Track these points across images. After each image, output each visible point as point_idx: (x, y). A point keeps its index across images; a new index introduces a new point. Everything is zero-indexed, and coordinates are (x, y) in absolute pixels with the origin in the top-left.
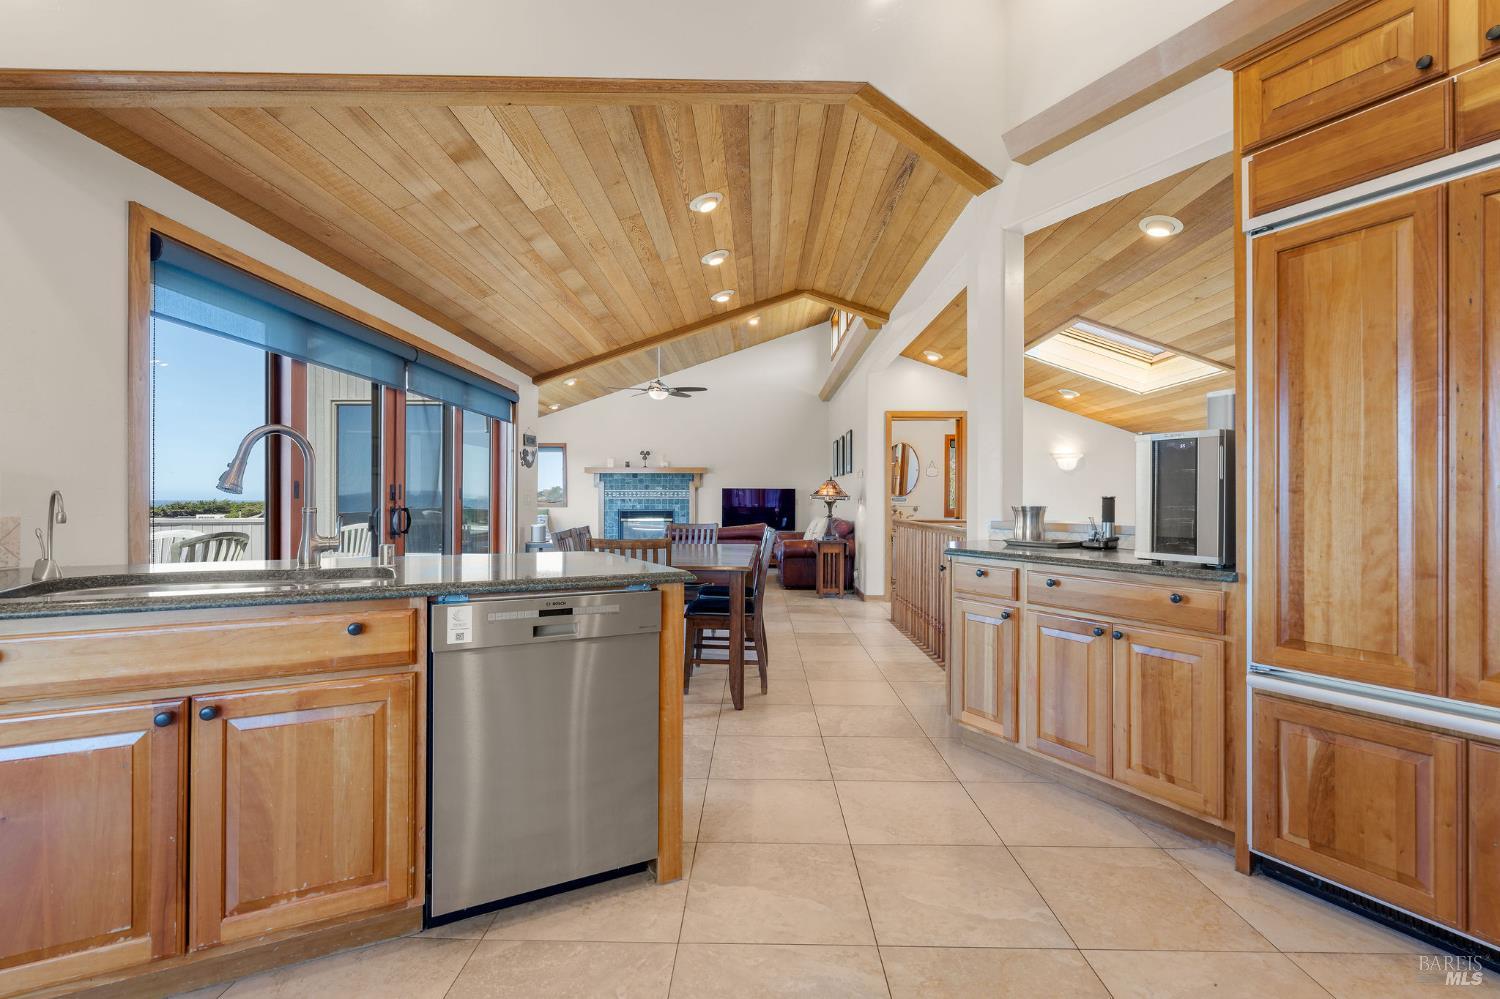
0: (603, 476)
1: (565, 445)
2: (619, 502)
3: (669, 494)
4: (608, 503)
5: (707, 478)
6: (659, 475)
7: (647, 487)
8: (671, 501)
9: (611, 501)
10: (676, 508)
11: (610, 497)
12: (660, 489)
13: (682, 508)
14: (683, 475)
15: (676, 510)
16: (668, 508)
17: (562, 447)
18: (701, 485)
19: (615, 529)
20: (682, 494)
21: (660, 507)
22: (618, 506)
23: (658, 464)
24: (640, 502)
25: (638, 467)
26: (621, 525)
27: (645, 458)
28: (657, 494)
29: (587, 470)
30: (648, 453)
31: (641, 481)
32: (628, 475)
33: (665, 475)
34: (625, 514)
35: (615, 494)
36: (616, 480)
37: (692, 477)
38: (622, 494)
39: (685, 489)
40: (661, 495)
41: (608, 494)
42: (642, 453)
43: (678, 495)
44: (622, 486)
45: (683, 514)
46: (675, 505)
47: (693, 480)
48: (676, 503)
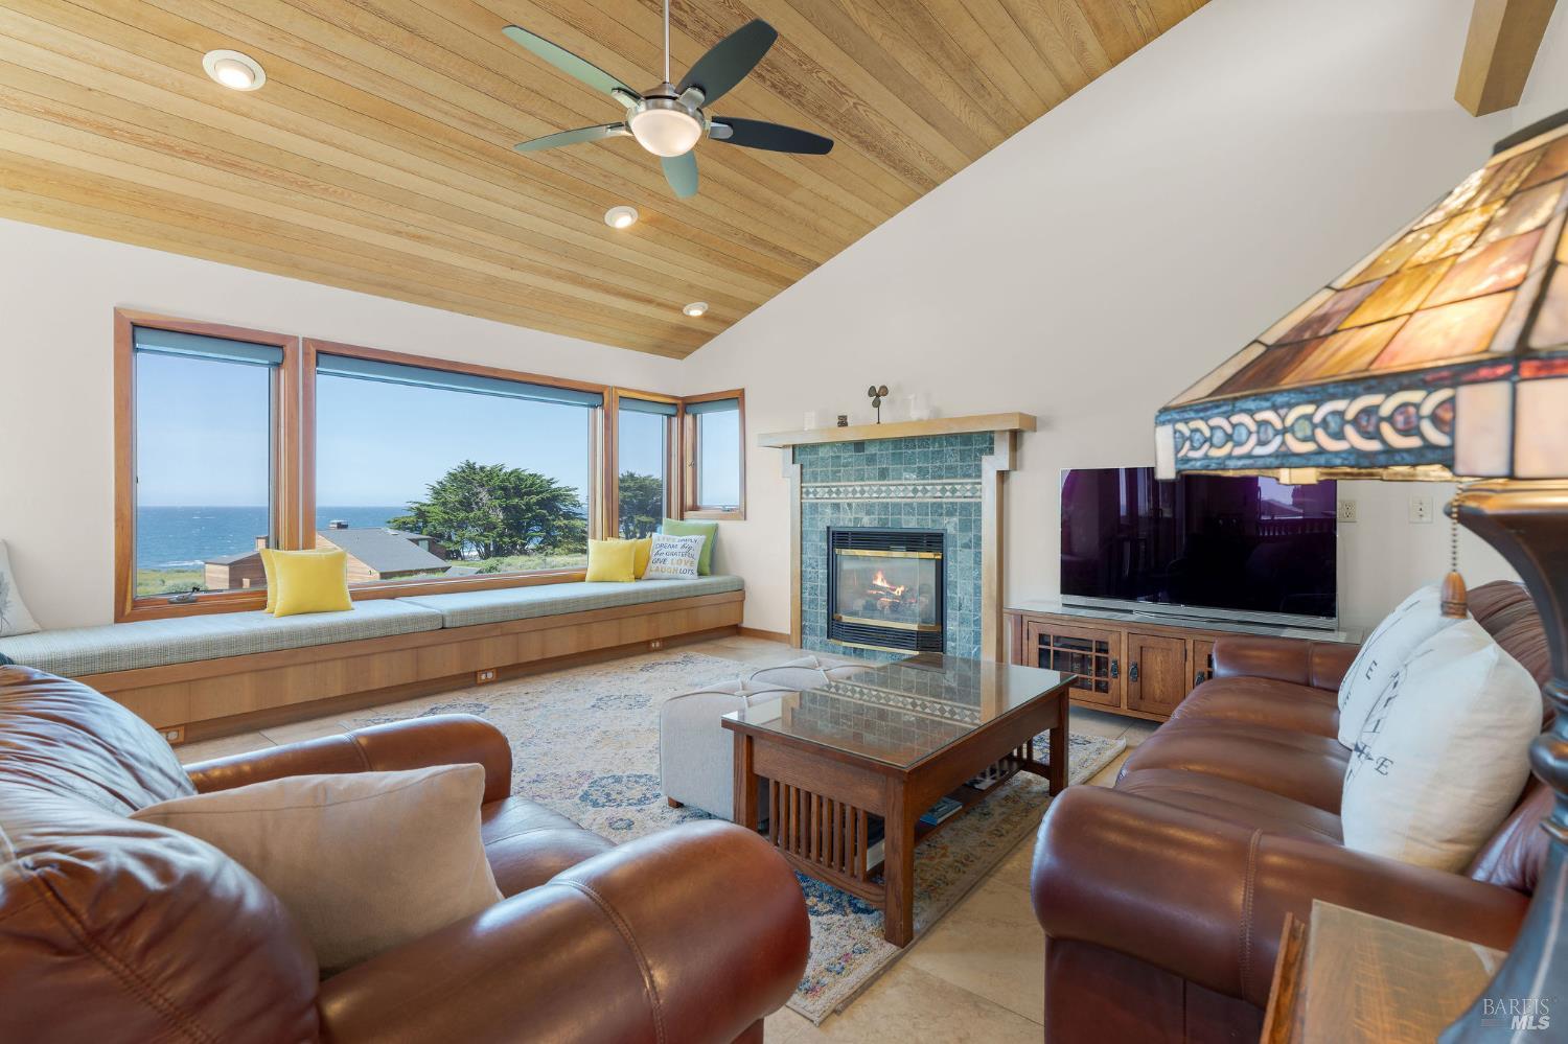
0: (801, 453)
1: (742, 392)
2: (828, 511)
3: (934, 491)
4: (808, 512)
5: (1031, 443)
6: (910, 441)
7: (883, 474)
8: (937, 509)
9: (814, 508)
10: (950, 525)
11: (809, 500)
12: (912, 478)
13: (965, 526)
14: (966, 438)
15: (950, 530)
16: (929, 525)
17: (735, 399)
19: (822, 571)
20: (958, 490)
21: (910, 523)
22: (827, 519)
23: (909, 414)
24: (869, 509)
25: (864, 422)
26: (832, 564)
27: (877, 404)
28: (905, 491)
29: (763, 441)
30: (884, 390)
31: (871, 460)
32: (843, 445)
33: (924, 440)
34: (840, 539)
35: (821, 492)
36: (822, 459)
37: (992, 441)
38: (834, 489)
39: (969, 476)
40: (915, 491)
41: (808, 493)
42: (872, 391)
43: (954, 491)
44: (835, 472)
45: (966, 541)
46: (946, 520)
47: (991, 451)
48: (950, 513)
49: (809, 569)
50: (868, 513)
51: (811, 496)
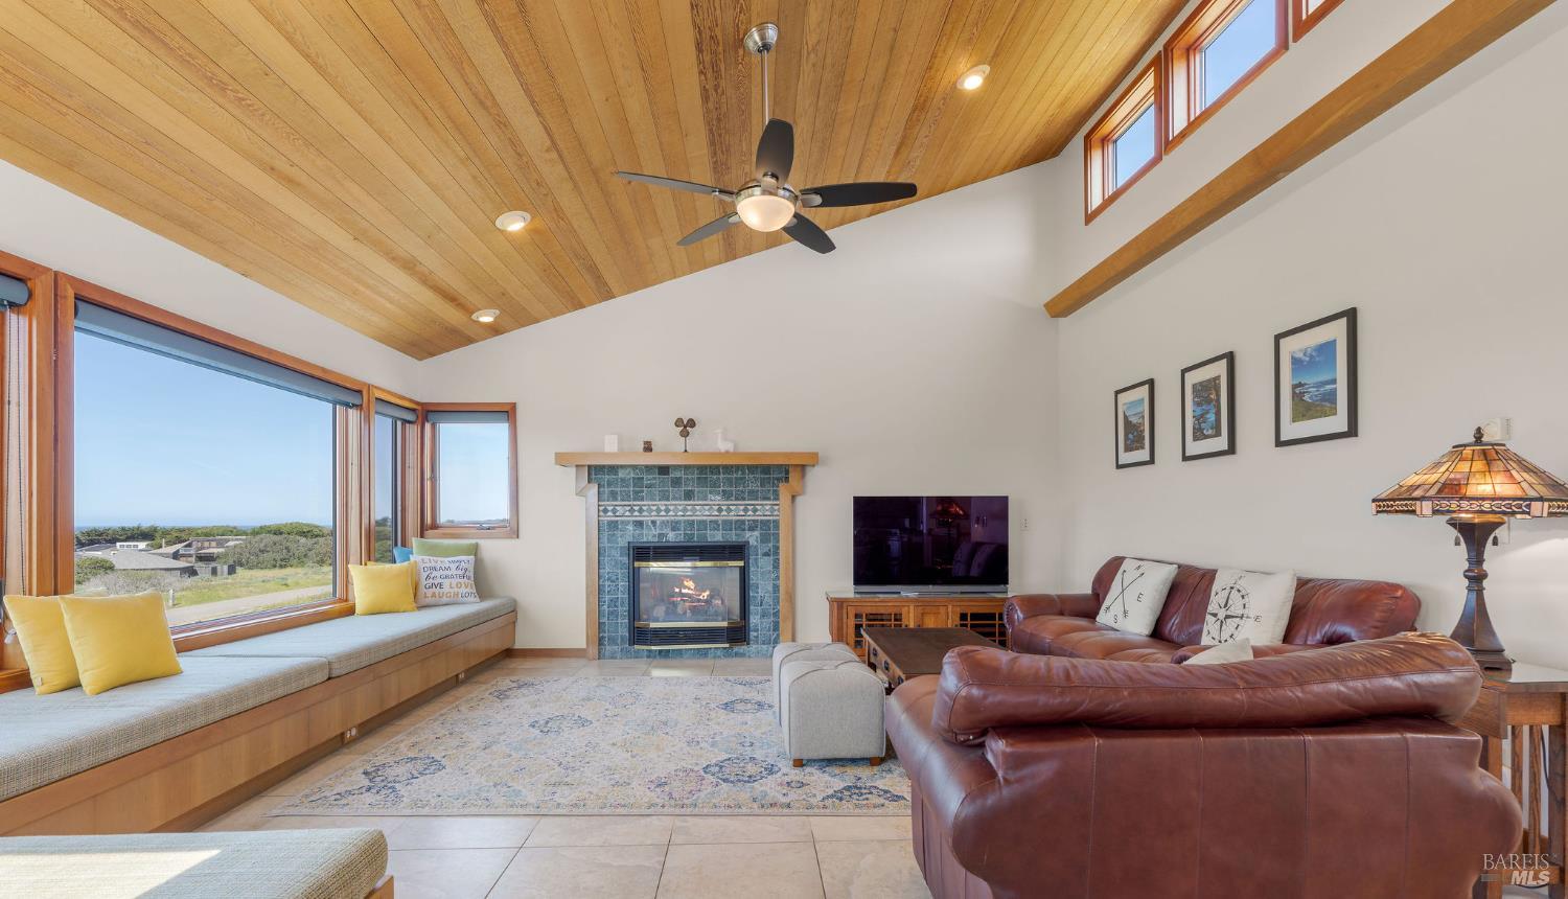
0: (599, 473)
1: (513, 406)
2: (630, 527)
3: (736, 511)
4: (607, 529)
5: (813, 474)
6: (715, 469)
7: (689, 496)
8: (740, 525)
9: (613, 525)
10: (752, 538)
11: (610, 516)
12: (717, 499)
13: (764, 539)
14: (766, 469)
15: (752, 542)
16: (733, 537)
17: (506, 412)
18: (802, 493)
19: (623, 584)
20: (763, 510)
21: (717, 537)
22: (629, 535)
23: (716, 442)
24: (675, 526)
25: (671, 448)
26: (634, 578)
27: (685, 434)
28: (710, 512)
29: (562, 459)
30: (692, 423)
31: (676, 482)
32: (649, 468)
33: (728, 469)
34: (642, 553)
35: (622, 511)
36: (623, 480)
37: (787, 472)
38: (636, 508)
39: (769, 499)
40: (720, 510)
41: (606, 511)
42: (679, 422)
43: (755, 511)
44: (636, 493)
45: (766, 550)
46: (748, 534)
47: (787, 479)
48: (751, 529)
49: (607, 583)
50: (673, 529)
51: (610, 514)
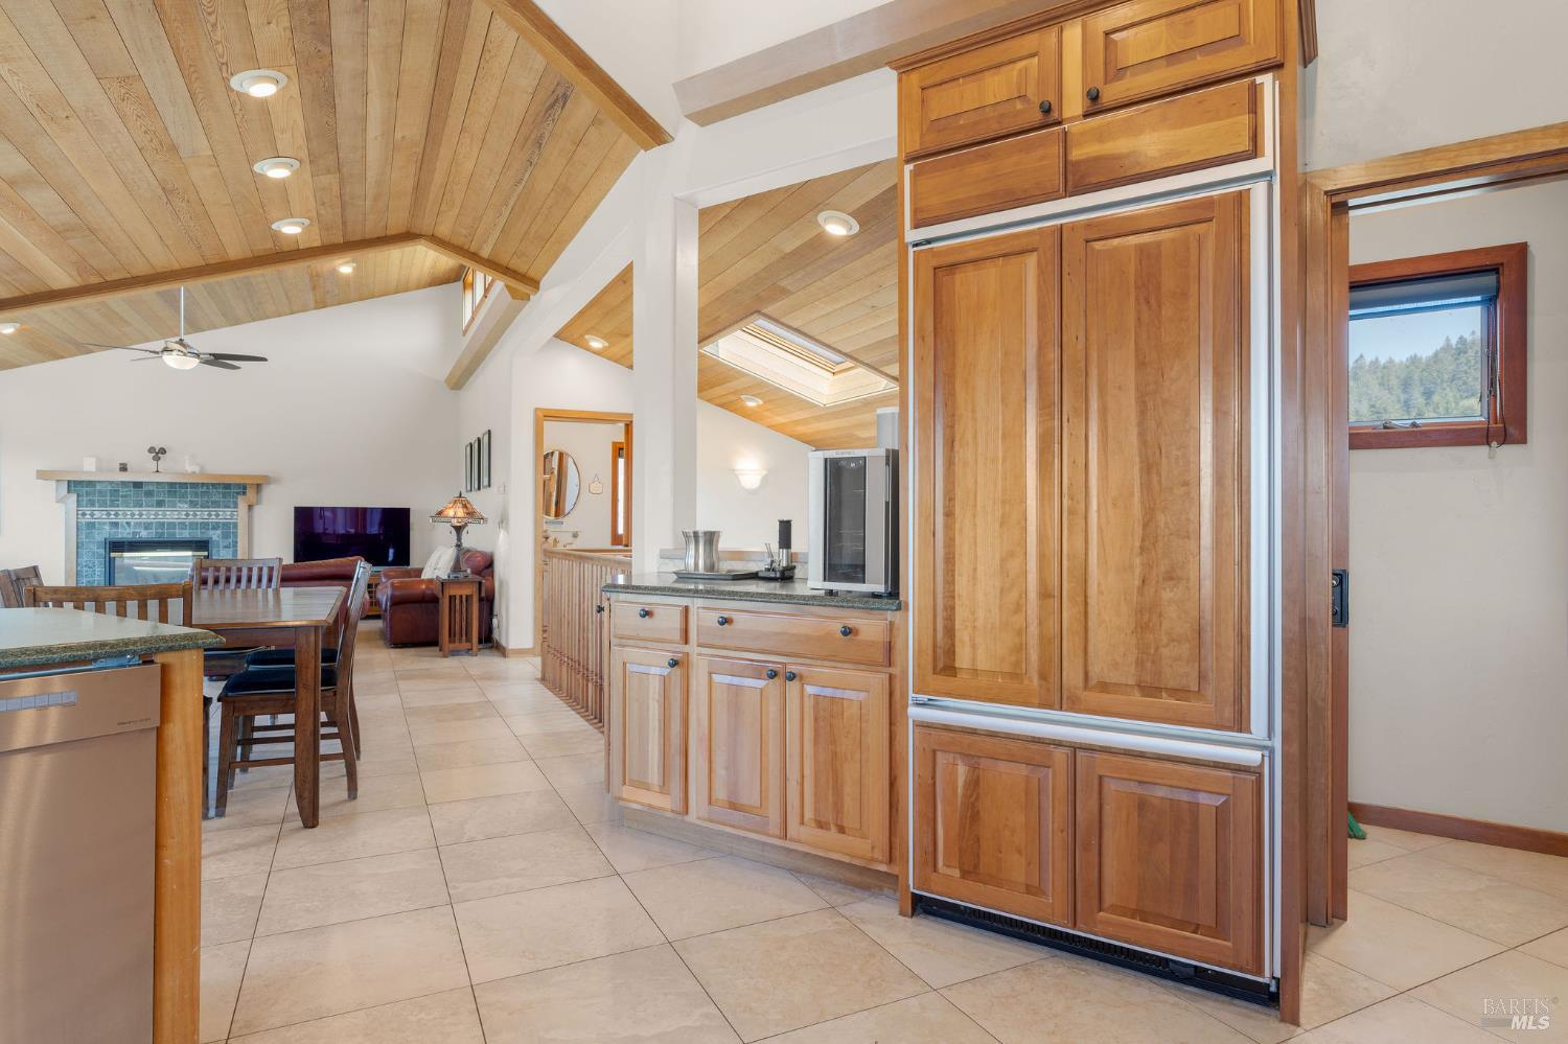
0: (78, 486)
2: (107, 527)
3: (202, 515)
4: (85, 528)
5: (268, 491)
6: (183, 485)
7: (160, 504)
8: (204, 526)
9: (90, 526)
10: (215, 535)
11: (88, 518)
12: (185, 507)
13: (225, 536)
14: (227, 486)
15: (215, 538)
16: (199, 535)
18: (258, 502)
19: (100, 570)
20: (224, 514)
21: (185, 535)
22: (106, 533)
23: (183, 466)
24: (147, 526)
25: (144, 470)
26: (110, 563)
27: (156, 459)
28: (178, 516)
29: (42, 475)
30: (163, 451)
31: (149, 494)
32: (123, 483)
33: (194, 485)
34: (117, 546)
35: (99, 514)
36: (100, 492)
37: (245, 489)
38: (112, 513)
39: (229, 507)
40: (187, 515)
41: (84, 514)
42: (151, 450)
43: (217, 515)
44: (112, 501)
45: (225, 544)
46: (211, 532)
47: (244, 493)
48: (214, 528)
49: (85, 569)
50: (146, 528)
51: (88, 516)
